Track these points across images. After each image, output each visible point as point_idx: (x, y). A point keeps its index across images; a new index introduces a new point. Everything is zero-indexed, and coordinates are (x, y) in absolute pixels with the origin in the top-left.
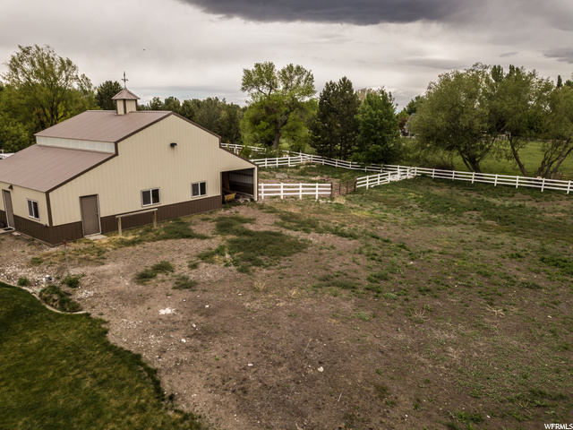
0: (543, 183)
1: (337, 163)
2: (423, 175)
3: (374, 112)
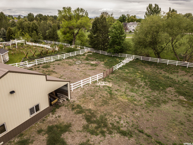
0: (188, 64)
2: (137, 59)
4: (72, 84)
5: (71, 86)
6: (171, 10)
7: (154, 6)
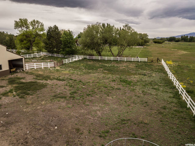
0: (119, 59)
1: (55, 55)
2: (85, 58)
3: (67, 37)
4: (27, 64)
5: (26, 67)
6: (121, 29)
7: (106, 25)
